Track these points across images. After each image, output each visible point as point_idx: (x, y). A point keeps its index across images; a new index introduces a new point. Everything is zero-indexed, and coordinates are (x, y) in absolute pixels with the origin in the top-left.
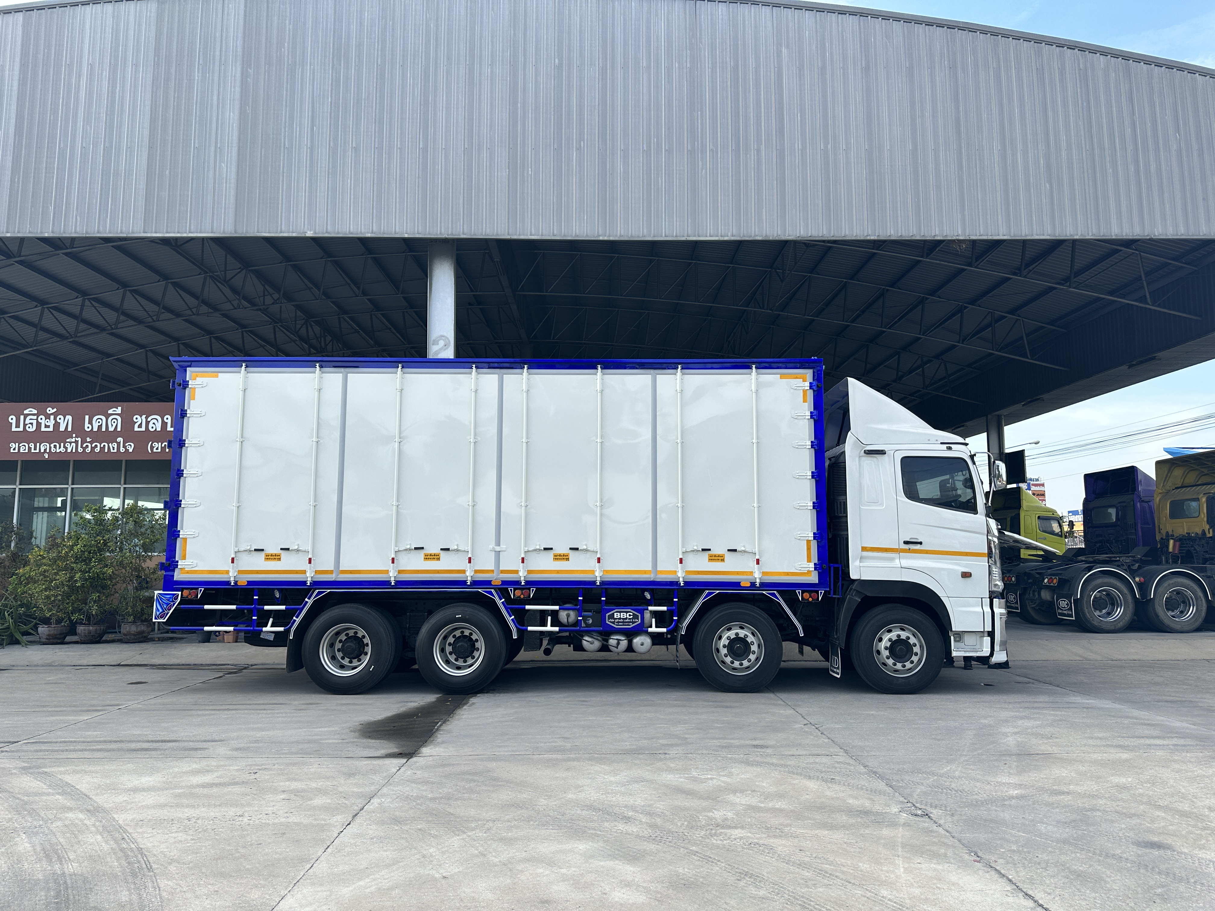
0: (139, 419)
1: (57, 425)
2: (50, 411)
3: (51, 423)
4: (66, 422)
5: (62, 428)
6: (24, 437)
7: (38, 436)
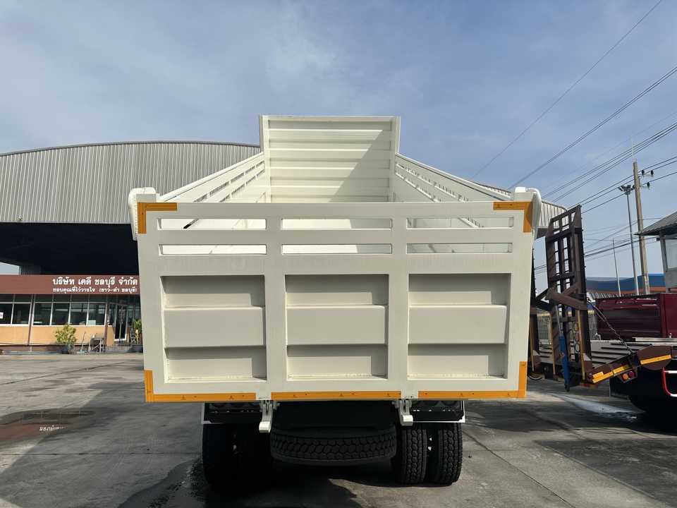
0: (97, 281)
1: (69, 282)
2: (67, 278)
3: (67, 282)
4: (72, 282)
5: (71, 283)
6: (58, 286)
7: (63, 286)
